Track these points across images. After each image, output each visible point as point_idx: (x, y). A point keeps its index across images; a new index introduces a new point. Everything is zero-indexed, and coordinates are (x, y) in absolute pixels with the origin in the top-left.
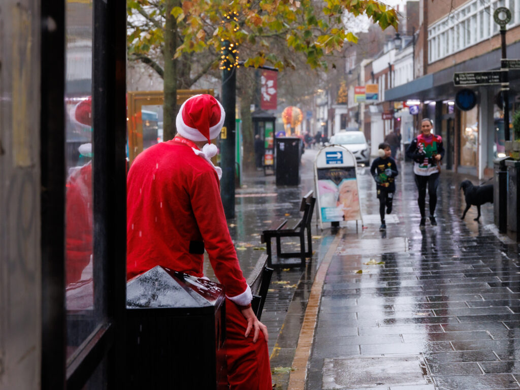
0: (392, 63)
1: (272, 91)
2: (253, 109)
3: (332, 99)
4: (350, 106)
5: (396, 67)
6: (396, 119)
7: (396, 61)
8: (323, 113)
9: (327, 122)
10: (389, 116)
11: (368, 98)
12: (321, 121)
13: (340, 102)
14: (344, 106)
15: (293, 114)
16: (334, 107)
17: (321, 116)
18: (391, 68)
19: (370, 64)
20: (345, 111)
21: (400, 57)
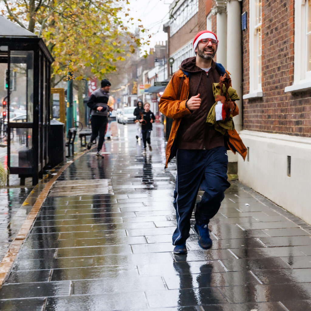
1: (94, 88)
2: (84, 96)
3: (130, 92)
4: (138, 96)
5: (159, 75)
7: (159, 72)
9: (127, 105)
10: (155, 100)
11: (146, 91)
12: (124, 104)
13: (134, 93)
16: (130, 96)
17: (125, 101)
18: (156, 75)
19: (147, 74)
20: (136, 98)
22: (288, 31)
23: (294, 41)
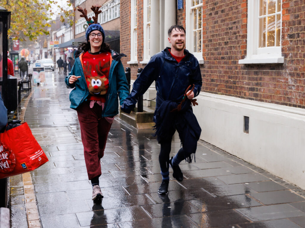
0: (64, 33)
1: (17, 44)
3: (41, 46)
4: (48, 49)
5: (65, 35)
6: (65, 55)
7: (65, 33)
8: (38, 51)
9: (39, 55)
10: (63, 53)
11: (55, 46)
12: (37, 55)
13: (45, 47)
14: (46, 49)
15: (25, 52)
16: (42, 49)
17: (37, 53)
18: (63, 35)
19: (55, 34)
20: (46, 51)
21: (67, 31)
22: (239, 14)
23: (247, 22)
